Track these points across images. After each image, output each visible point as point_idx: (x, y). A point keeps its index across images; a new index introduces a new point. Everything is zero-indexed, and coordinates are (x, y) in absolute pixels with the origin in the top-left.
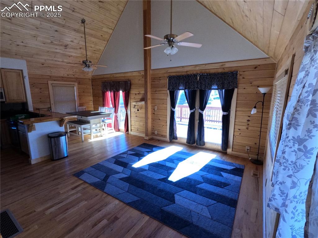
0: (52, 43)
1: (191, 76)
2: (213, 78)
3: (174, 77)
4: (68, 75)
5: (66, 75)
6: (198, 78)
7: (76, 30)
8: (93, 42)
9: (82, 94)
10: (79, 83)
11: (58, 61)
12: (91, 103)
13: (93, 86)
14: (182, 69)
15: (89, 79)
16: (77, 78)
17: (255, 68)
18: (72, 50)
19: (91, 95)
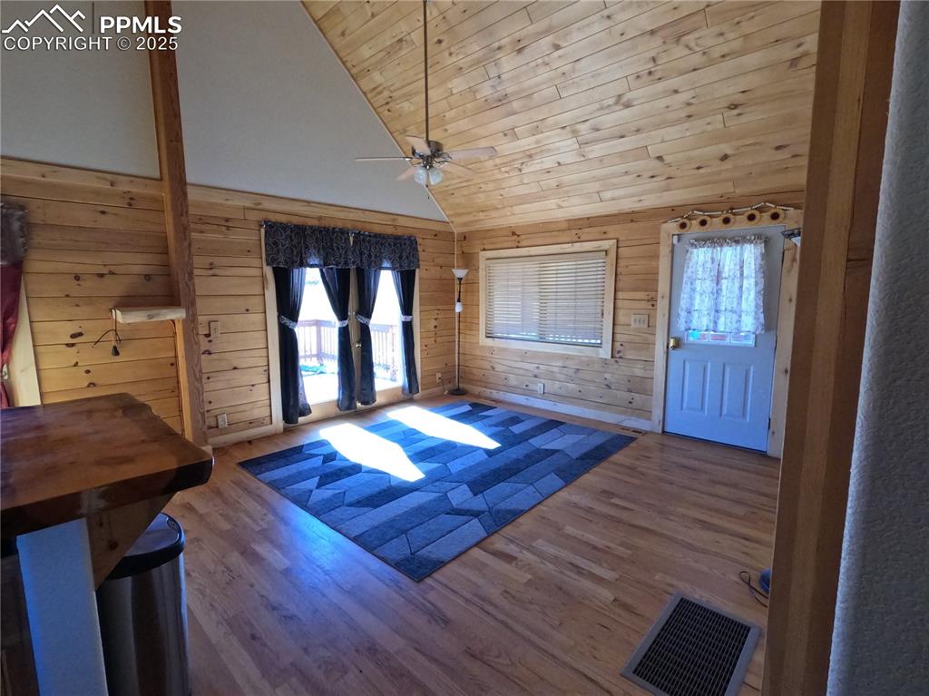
1: (333, 233)
2: (382, 244)
3: (284, 227)
6: (351, 239)
14: (305, 208)
17: (436, 235)
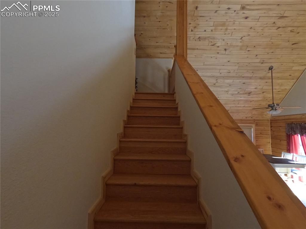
0: (239, 93)
4: (246, 118)
5: (244, 118)
7: (262, 78)
8: (279, 84)
9: (259, 136)
10: (257, 125)
11: (240, 107)
12: (269, 146)
13: (272, 127)
15: (268, 120)
16: (254, 120)
18: (255, 96)
19: (269, 137)
